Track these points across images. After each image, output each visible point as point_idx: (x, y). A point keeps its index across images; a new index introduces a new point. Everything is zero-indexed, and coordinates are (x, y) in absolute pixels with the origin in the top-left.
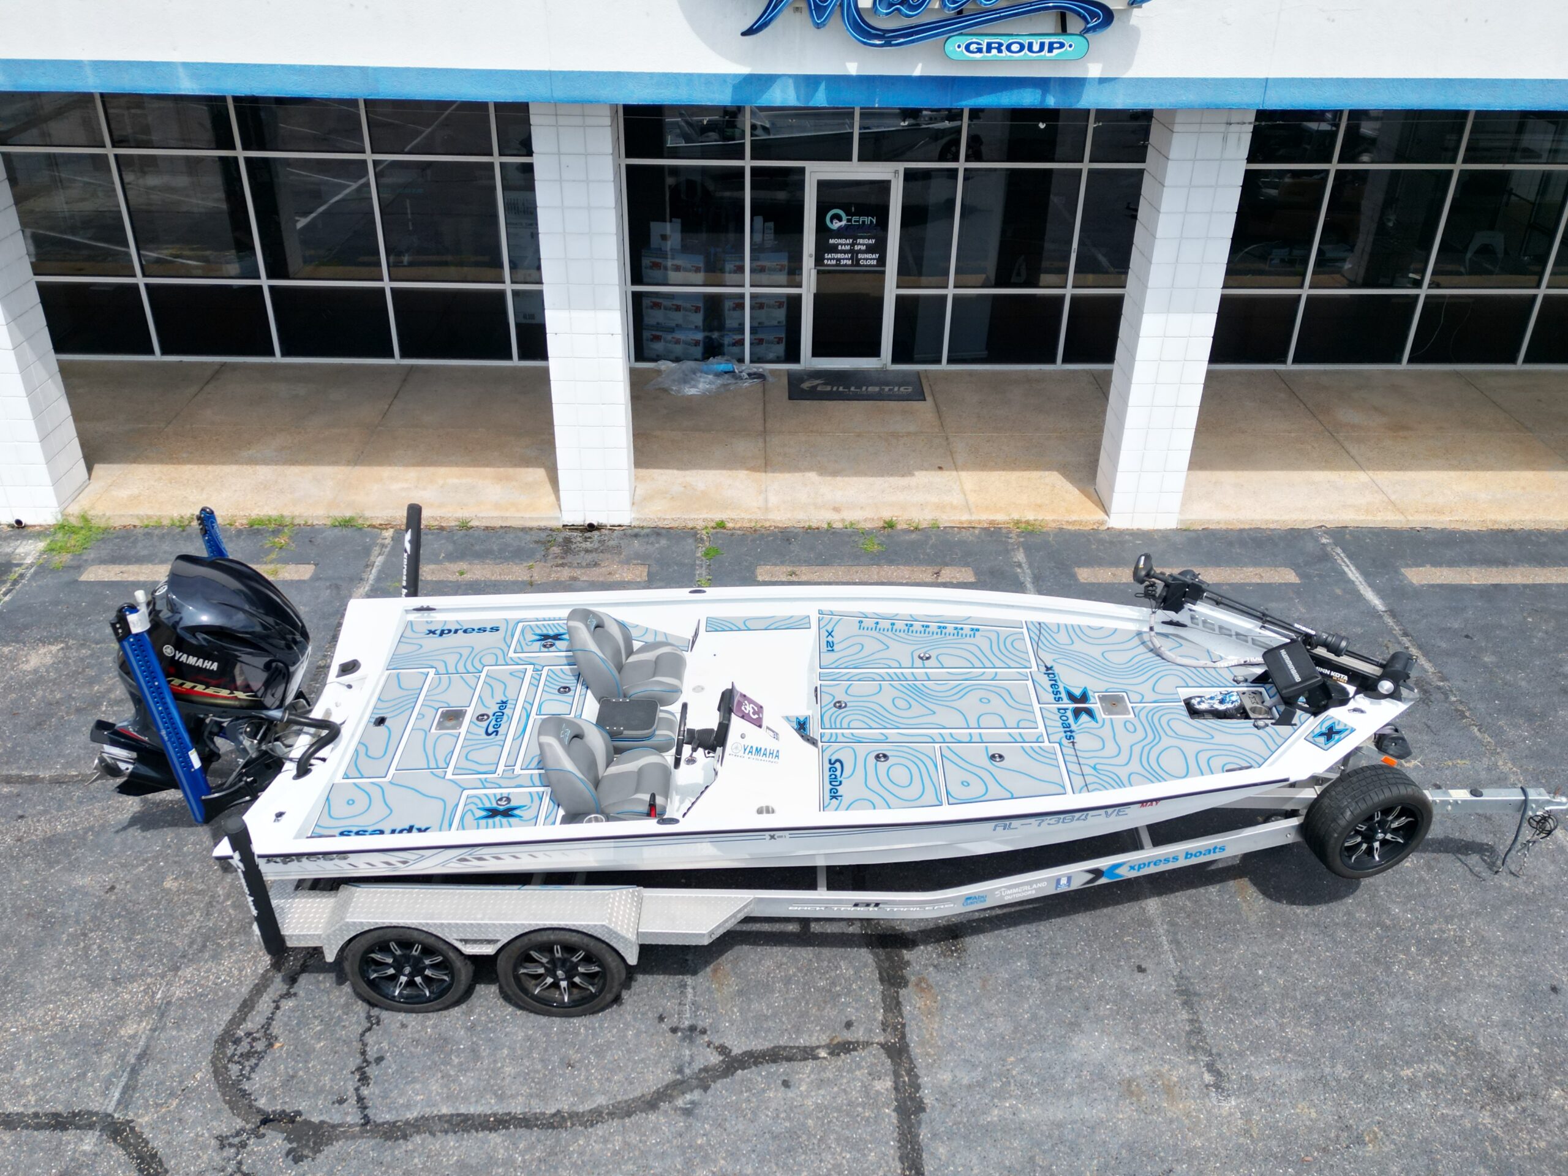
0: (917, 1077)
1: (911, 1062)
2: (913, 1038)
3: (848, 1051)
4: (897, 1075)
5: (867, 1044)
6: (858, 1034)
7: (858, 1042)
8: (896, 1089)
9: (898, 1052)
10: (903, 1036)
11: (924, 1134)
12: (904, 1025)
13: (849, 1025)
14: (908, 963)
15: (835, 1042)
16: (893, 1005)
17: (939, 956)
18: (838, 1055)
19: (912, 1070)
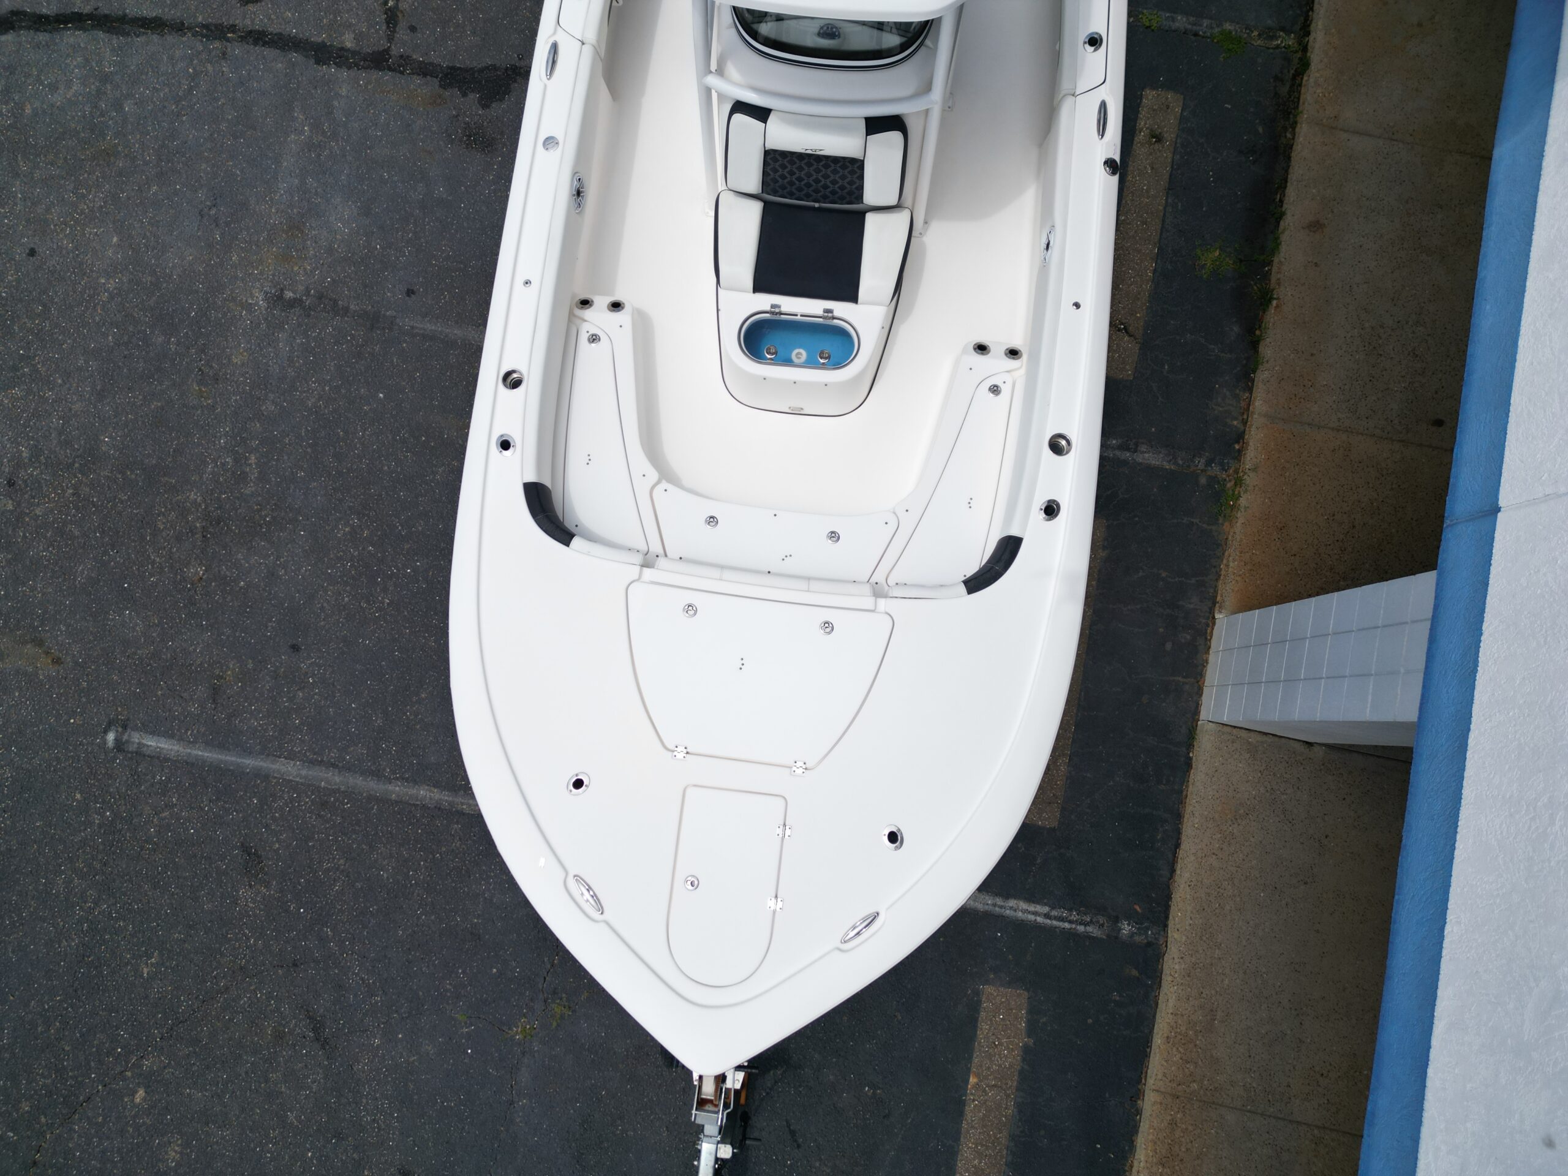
0: (349, 68)
1: (363, 67)
2: (387, 76)
3: (388, 23)
4: (354, 53)
5: (390, 39)
6: (402, 34)
7: (394, 31)
8: (342, 49)
9: (378, 60)
10: (390, 69)
11: (294, 56)
12: (402, 73)
13: (413, 29)
14: (465, 95)
15: (400, 15)
16: (425, 70)
17: (467, 123)
18: (386, 13)
19: (357, 65)
